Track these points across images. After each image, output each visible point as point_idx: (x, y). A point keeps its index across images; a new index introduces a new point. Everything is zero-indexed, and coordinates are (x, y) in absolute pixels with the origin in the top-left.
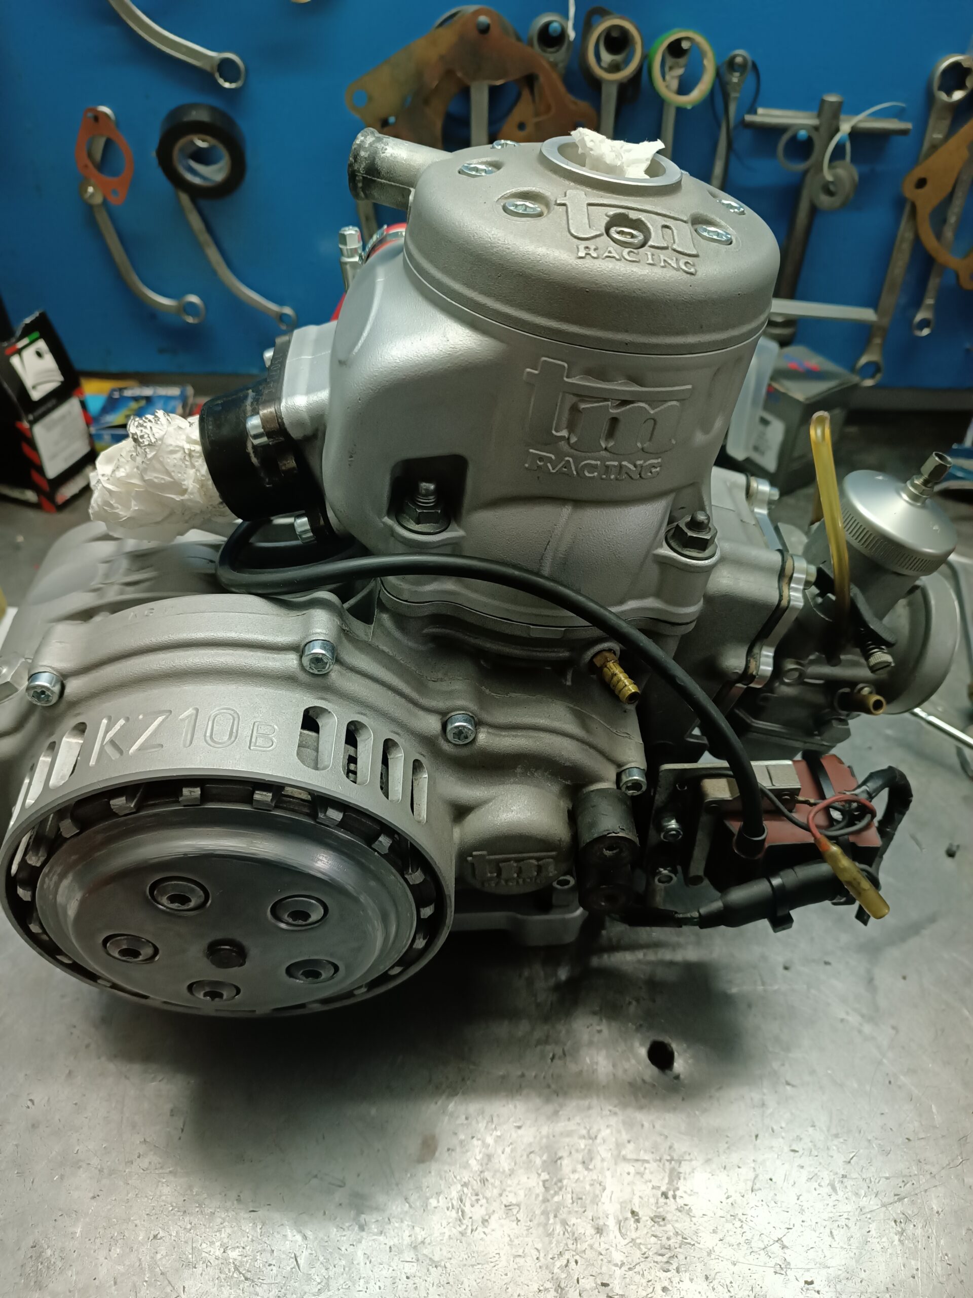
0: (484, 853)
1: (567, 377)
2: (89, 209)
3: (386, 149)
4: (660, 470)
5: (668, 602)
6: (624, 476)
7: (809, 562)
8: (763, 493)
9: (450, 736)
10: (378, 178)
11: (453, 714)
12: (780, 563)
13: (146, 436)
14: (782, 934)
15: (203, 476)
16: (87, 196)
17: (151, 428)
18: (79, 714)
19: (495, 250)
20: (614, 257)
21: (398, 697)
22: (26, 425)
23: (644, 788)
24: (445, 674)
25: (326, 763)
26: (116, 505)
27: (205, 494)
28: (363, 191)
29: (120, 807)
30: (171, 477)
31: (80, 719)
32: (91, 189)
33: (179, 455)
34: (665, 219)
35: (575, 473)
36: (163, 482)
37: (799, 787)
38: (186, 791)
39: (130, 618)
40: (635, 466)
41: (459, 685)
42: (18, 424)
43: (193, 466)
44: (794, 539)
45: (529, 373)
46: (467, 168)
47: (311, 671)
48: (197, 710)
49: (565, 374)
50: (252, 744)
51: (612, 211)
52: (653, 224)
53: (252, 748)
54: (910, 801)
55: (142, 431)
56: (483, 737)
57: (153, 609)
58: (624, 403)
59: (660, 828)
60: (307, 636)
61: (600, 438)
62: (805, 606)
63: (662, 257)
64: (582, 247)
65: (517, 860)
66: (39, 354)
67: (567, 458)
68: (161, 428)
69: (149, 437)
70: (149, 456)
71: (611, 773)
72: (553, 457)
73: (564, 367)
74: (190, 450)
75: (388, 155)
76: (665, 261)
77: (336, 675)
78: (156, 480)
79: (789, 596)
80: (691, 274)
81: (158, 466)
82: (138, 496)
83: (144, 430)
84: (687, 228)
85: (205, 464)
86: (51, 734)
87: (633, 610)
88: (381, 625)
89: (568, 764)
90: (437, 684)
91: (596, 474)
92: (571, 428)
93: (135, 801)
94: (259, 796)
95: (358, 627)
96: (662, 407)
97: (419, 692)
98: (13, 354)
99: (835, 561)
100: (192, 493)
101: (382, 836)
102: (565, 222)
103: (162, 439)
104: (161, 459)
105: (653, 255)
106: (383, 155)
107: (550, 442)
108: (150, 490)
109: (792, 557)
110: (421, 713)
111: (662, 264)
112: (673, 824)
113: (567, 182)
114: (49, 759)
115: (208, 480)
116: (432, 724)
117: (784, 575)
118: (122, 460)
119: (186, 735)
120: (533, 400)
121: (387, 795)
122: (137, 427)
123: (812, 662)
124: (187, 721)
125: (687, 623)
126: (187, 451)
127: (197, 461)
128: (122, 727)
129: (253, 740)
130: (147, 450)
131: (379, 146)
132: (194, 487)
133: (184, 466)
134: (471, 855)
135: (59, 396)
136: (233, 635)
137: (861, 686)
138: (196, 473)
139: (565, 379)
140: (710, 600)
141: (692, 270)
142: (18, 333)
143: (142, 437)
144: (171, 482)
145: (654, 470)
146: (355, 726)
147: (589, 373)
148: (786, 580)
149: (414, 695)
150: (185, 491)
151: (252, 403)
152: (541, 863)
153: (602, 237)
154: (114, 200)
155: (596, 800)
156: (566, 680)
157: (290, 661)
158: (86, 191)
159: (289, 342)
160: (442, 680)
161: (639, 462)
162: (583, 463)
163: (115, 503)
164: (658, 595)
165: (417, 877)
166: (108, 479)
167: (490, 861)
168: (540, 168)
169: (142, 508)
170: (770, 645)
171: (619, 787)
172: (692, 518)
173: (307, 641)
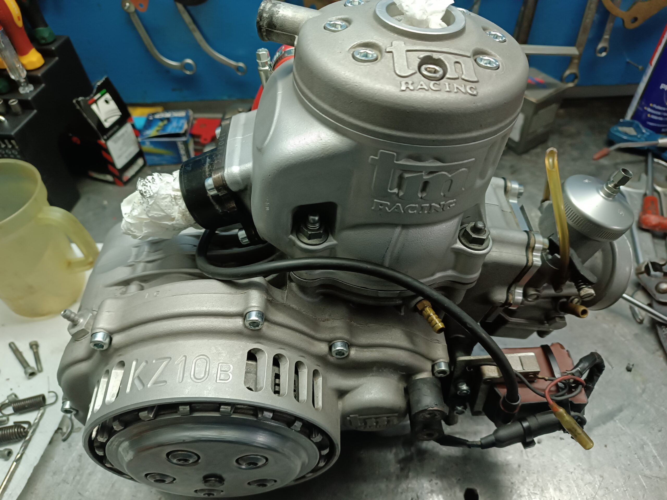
0: (357, 415)
1: (397, 161)
2: (128, 14)
3: (279, 12)
4: (455, 205)
5: (461, 272)
6: (433, 211)
7: (544, 237)
8: (515, 189)
9: (334, 354)
10: (275, 30)
11: (335, 342)
12: (527, 240)
13: (147, 192)
14: (529, 450)
15: (183, 209)
16: (126, 8)
17: (150, 186)
18: (120, 355)
19: (348, 86)
20: (424, 89)
21: (302, 336)
22: (103, 141)
23: (448, 373)
24: (330, 315)
25: (261, 385)
26: (134, 230)
27: (186, 220)
28: (266, 37)
29: (145, 417)
30: (165, 212)
31: (121, 359)
32: (128, 4)
33: (168, 199)
34: (456, 56)
35: (403, 212)
36: (160, 216)
37: (539, 370)
38: (181, 408)
39: (146, 297)
40: (440, 205)
41: (338, 323)
42: (99, 141)
43: (177, 204)
44: (533, 215)
45: (372, 158)
46: (330, 25)
47: (251, 328)
48: (185, 356)
49: (395, 159)
50: (218, 379)
51: (422, 55)
52: (448, 61)
53: (218, 381)
54: (604, 370)
55: (145, 188)
56: (353, 353)
57: (159, 291)
58: (431, 173)
59: (457, 389)
60: (247, 308)
61: (418, 192)
62: (542, 265)
63: (455, 86)
64: (403, 83)
65: (376, 418)
66: (107, 102)
67: (398, 204)
68: (156, 186)
69: (149, 192)
70: (150, 203)
71: (429, 365)
72: (389, 203)
73: (394, 155)
74: (175, 195)
75: (280, 15)
76: (457, 88)
77: (266, 329)
78: (156, 216)
79: (533, 259)
80: (474, 95)
81: (156, 207)
82: (147, 225)
83: (146, 188)
84: (470, 61)
85: (184, 202)
86: (107, 364)
87: (440, 278)
88: (291, 290)
89: (403, 365)
90: (326, 323)
91: (415, 211)
92: (399, 187)
93: (153, 413)
94: (223, 408)
95: (278, 294)
96: (456, 173)
97: (315, 330)
98: (92, 103)
99: (560, 236)
100: (178, 220)
101: (297, 422)
102: (392, 65)
103: (157, 193)
104: (158, 203)
105: (449, 84)
106: (277, 16)
107: (387, 196)
108: (154, 221)
109: (534, 235)
110: (316, 343)
111: (456, 90)
112: (464, 387)
113: (392, 34)
114: (106, 380)
115: (186, 211)
116: (323, 348)
117: (529, 247)
118: (136, 205)
119: (180, 374)
120: (375, 173)
121: (298, 400)
122: (142, 186)
123: (545, 288)
124: (180, 364)
125: (472, 283)
126: (173, 196)
127: (179, 201)
128: (144, 367)
129: (218, 376)
130: (149, 200)
131: (275, 9)
132: (179, 216)
133: (172, 205)
134: (349, 416)
135: (120, 123)
136: (204, 309)
137: (573, 297)
138: (179, 209)
139: (395, 162)
140: (485, 265)
141: (475, 93)
142: (95, 91)
143: (145, 192)
144: (165, 216)
145: (451, 206)
146: (278, 356)
147: (411, 157)
148: (531, 250)
149: (312, 333)
150: (173, 219)
151: (209, 166)
152: (389, 419)
153: (416, 75)
154: (141, 9)
155: (421, 385)
156: (401, 312)
157: (238, 323)
158: (125, 6)
159: (229, 124)
160: (328, 320)
161: (442, 203)
162: (408, 206)
163: (134, 229)
164: (454, 268)
165: (318, 438)
166: (129, 216)
167: (360, 419)
168: (375, 24)
169: (150, 230)
170: (520, 286)
171: (433, 374)
172: (474, 225)
173: (247, 311)
